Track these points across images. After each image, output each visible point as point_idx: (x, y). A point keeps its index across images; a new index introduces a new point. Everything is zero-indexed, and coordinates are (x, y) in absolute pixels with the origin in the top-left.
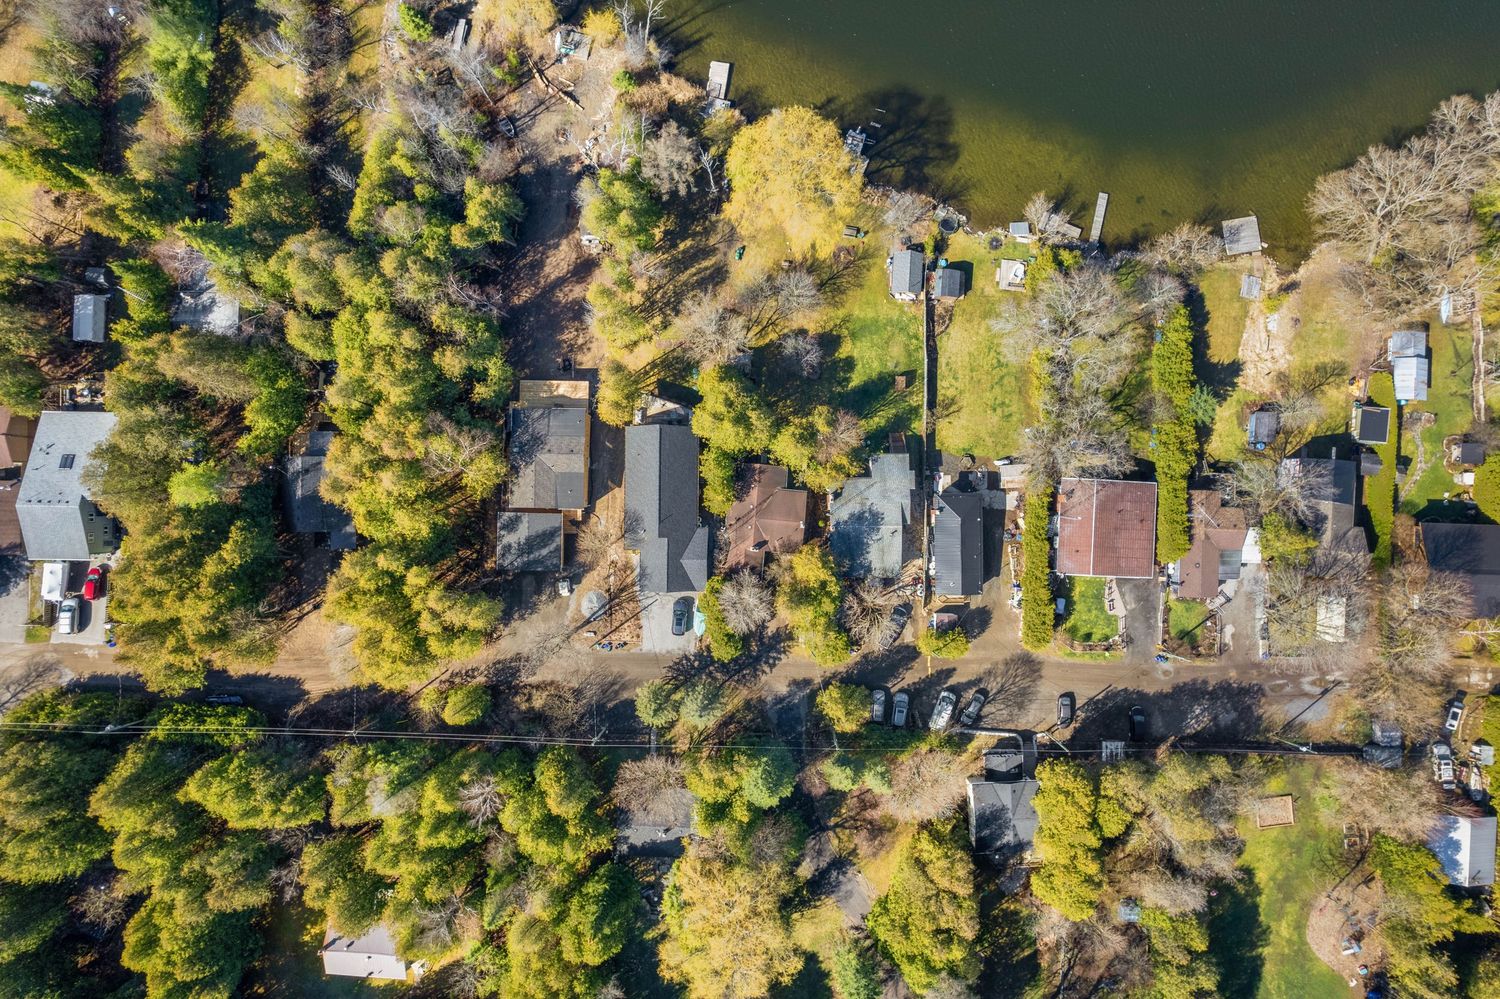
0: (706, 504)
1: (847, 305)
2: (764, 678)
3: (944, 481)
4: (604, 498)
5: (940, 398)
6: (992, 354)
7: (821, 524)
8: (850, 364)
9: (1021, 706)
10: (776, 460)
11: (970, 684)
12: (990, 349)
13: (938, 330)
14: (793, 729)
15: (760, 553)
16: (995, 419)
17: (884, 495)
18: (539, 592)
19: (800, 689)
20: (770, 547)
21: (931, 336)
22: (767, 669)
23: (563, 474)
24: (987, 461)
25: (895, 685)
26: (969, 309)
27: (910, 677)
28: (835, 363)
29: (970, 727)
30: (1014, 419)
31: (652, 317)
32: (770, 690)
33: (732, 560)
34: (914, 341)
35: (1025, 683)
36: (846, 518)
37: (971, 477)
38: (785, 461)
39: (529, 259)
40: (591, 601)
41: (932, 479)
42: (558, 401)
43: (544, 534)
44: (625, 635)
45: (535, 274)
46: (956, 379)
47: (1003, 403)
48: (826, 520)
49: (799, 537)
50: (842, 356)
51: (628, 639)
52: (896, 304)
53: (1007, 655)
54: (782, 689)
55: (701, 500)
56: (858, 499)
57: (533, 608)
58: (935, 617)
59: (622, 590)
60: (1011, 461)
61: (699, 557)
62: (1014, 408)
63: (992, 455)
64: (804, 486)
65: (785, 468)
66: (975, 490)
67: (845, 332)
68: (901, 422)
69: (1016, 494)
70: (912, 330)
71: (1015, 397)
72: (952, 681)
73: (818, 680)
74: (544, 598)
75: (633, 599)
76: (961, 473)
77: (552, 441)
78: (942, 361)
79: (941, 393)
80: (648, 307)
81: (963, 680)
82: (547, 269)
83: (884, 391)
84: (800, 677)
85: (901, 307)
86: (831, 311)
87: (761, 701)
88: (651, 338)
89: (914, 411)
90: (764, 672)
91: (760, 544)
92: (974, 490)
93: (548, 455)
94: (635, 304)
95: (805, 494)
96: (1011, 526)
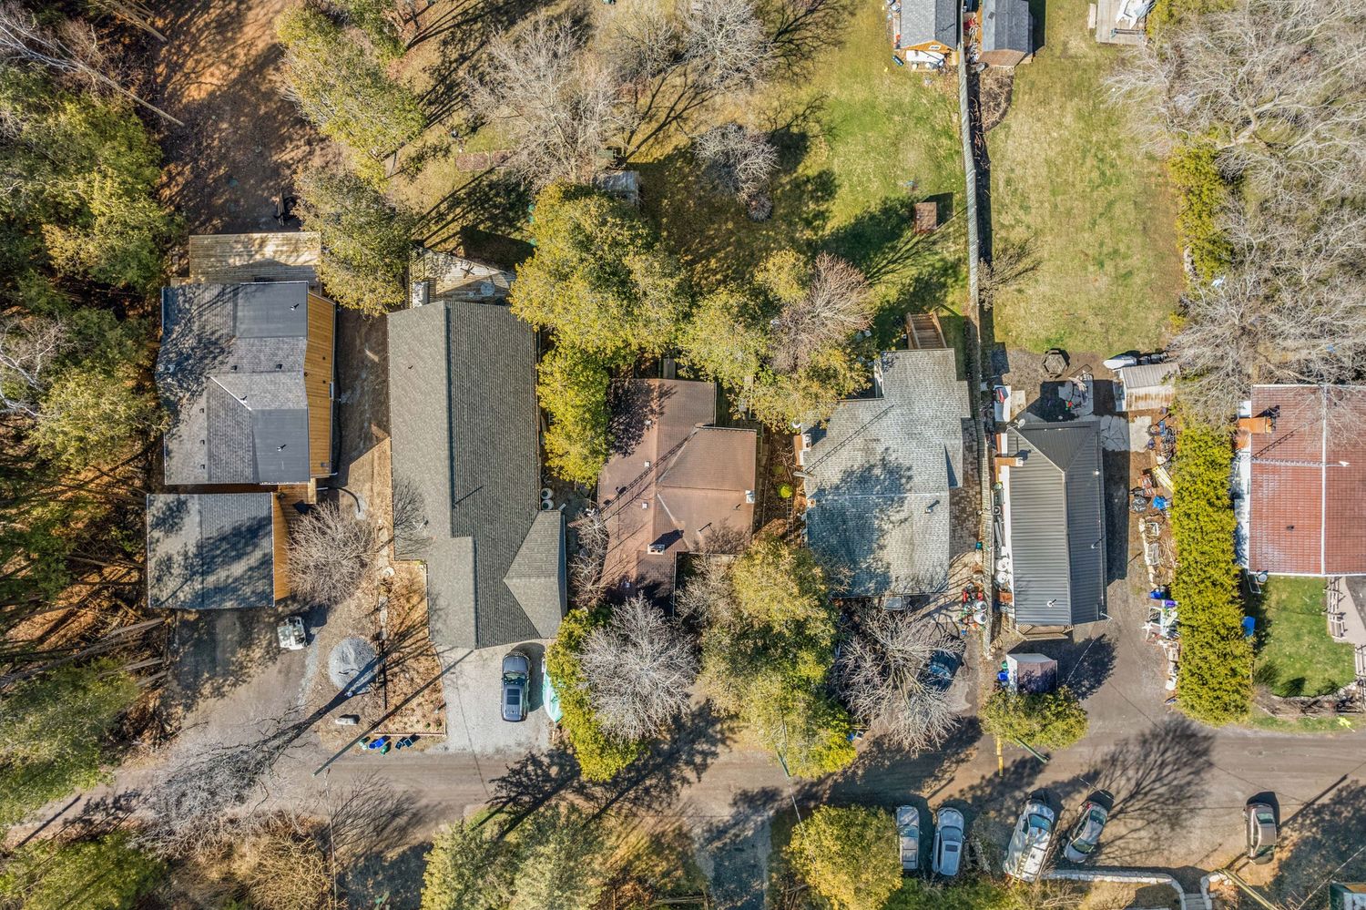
0: (555, 462)
1: (816, 80)
2: (685, 792)
3: (1013, 402)
4: (366, 457)
5: (997, 246)
6: (1090, 162)
7: (785, 492)
8: (825, 185)
9: (1174, 821)
10: (692, 368)
11: (1075, 784)
12: (1085, 153)
13: (987, 119)
14: (744, 887)
15: (667, 557)
16: (1101, 282)
17: (911, 431)
18: (246, 641)
19: (756, 811)
20: (686, 544)
21: (976, 129)
22: (689, 773)
23: (267, 414)
24: (1091, 361)
25: (934, 793)
26: (1044, 81)
27: (964, 777)
28: (798, 185)
29: (1079, 867)
30: (1137, 280)
31: (450, 111)
32: (698, 815)
33: (612, 573)
34: (944, 141)
35: (1182, 777)
36: (836, 480)
37: (1063, 393)
38: (710, 368)
39: (214, 13)
40: (344, 659)
41: (992, 397)
42: (263, 272)
43: (237, 532)
44: (413, 721)
45: (226, 40)
46: (1026, 209)
47: (1116, 252)
48: (794, 483)
49: (743, 522)
50: (812, 172)
51: (419, 728)
52: (906, 74)
53: (1146, 725)
54: (723, 812)
55: (544, 455)
56: (859, 441)
57: (239, 675)
58: (1012, 664)
59: (403, 636)
60: (1140, 358)
61: (541, 573)
62: (1135, 261)
63: (1100, 348)
64: (750, 420)
65: (711, 385)
66: (1072, 417)
67: (813, 128)
68: (925, 292)
69: (1147, 420)
70: (939, 120)
71: (1138, 240)
72: (1042, 781)
73: (789, 791)
74: (257, 653)
75: (424, 652)
76: (1044, 385)
77: (241, 347)
78: (998, 177)
79: (998, 236)
80: (444, 94)
81: (1065, 776)
82: (249, 31)
83: (895, 235)
84: (754, 787)
85: (916, 80)
86: (786, 91)
87: (682, 835)
88: (447, 151)
89: (952, 269)
90: (685, 780)
91: (667, 539)
92: (1070, 416)
93: (231, 377)
94: (418, 91)
95: (751, 436)
96: (1144, 482)
